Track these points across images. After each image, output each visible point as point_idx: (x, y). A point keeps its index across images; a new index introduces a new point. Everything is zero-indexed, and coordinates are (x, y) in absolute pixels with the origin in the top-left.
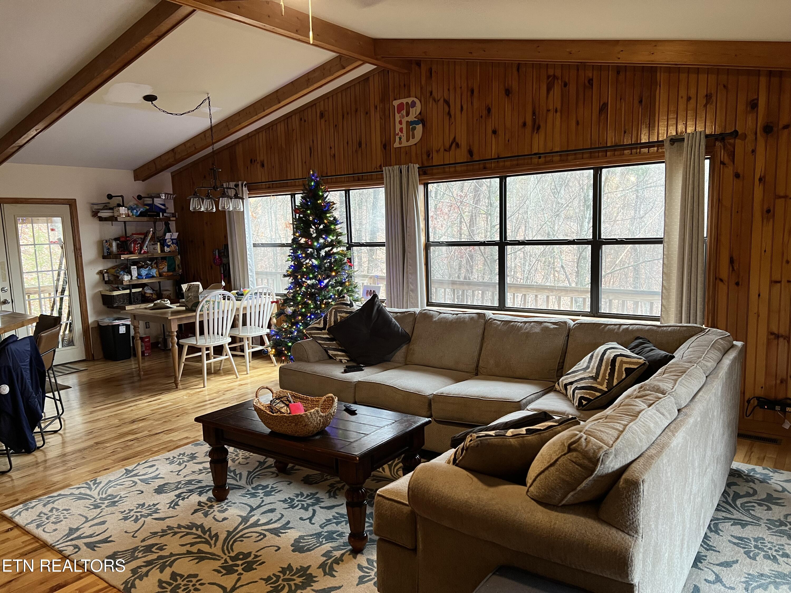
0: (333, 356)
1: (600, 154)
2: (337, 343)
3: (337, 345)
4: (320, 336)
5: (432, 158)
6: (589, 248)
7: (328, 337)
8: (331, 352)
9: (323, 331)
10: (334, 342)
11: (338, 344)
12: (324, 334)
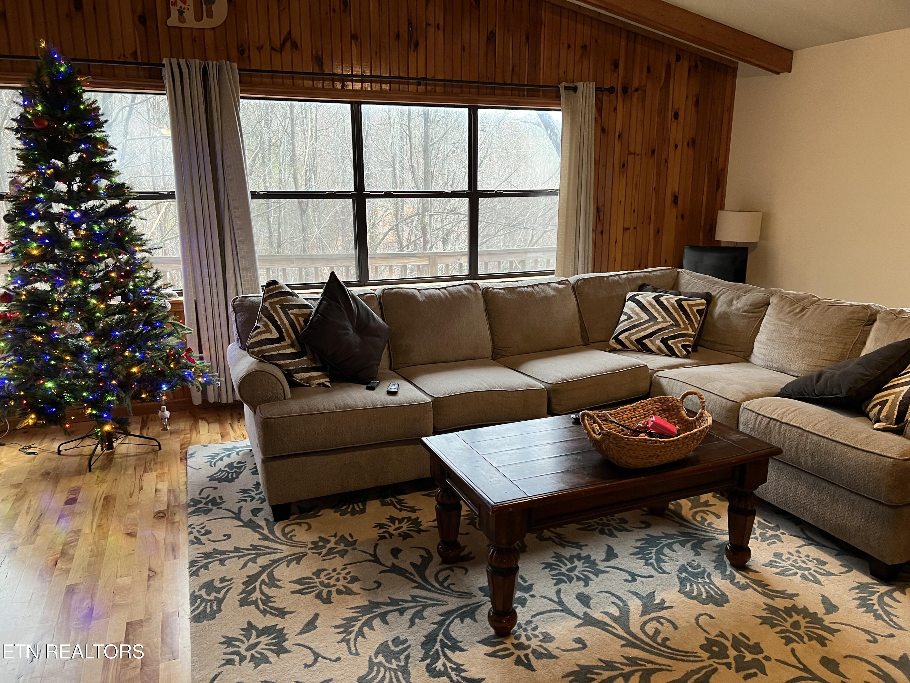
0: (302, 382)
1: (472, 90)
2: (308, 358)
3: (310, 362)
4: (281, 352)
5: (249, 57)
6: (466, 200)
7: (294, 351)
8: (299, 376)
9: (283, 343)
10: (305, 358)
11: (311, 360)
12: (285, 347)
